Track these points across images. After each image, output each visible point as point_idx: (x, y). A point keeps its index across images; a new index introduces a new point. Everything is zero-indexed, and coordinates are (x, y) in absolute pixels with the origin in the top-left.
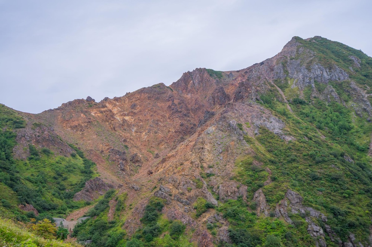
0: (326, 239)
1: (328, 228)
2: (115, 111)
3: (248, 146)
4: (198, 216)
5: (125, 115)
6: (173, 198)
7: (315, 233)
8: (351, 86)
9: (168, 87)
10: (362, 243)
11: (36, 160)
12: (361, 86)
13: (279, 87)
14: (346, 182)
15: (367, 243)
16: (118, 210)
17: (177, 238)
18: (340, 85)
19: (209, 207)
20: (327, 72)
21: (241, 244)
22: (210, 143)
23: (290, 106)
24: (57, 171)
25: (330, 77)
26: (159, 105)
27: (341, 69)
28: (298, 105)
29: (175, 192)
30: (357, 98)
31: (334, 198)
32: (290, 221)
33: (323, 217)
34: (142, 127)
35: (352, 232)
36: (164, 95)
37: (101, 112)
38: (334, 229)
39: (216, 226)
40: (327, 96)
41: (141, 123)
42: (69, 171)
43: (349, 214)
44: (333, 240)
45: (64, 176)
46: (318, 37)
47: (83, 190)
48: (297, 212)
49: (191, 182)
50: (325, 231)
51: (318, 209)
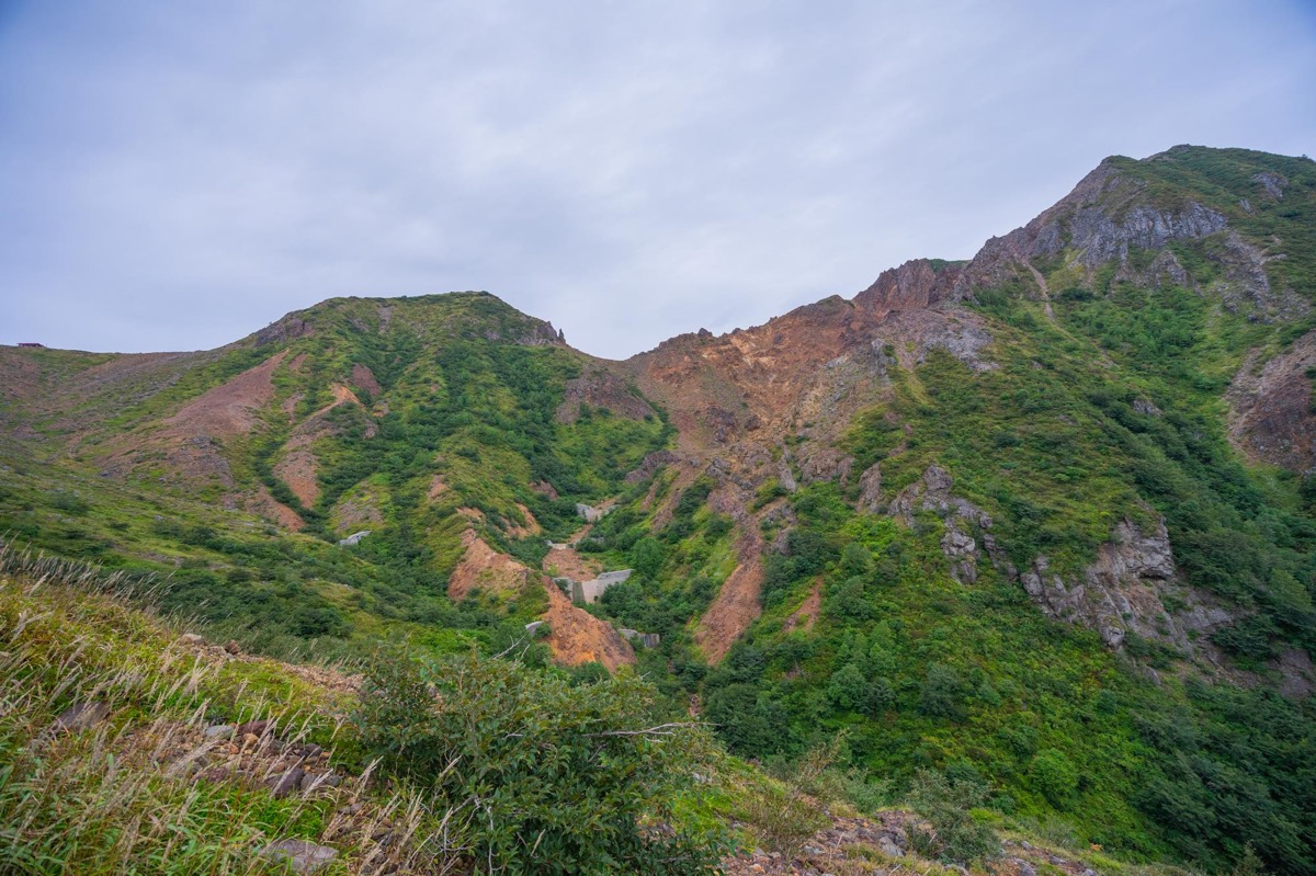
0: (979, 563)
1: (988, 541)
2: (745, 349)
3: (890, 386)
4: (758, 508)
5: (762, 355)
6: (730, 478)
7: (954, 550)
8: (1227, 245)
9: (846, 302)
10: (1062, 578)
11: (586, 424)
12: (1253, 240)
13: (1039, 270)
14: (1077, 451)
15: (1075, 579)
16: (657, 496)
17: (714, 542)
18: (1199, 246)
19: (778, 493)
20: (1165, 221)
21: (798, 557)
22: (826, 384)
23: (1052, 306)
24: (611, 440)
25: (1172, 232)
26: (825, 333)
27: (1206, 209)
28: (1072, 302)
29: (737, 467)
30: (1237, 270)
31: (1031, 483)
32: (911, 523)
33: (984, 518)
34: (787, 372)
35: (1044, 553)
36: (837, 317)
37: (720, 352)
38: (1001, 544)
39: (777, 526)
40: (1154, 277)
41: (786, 367)
42: (630, 440)
43: (1053, 516)
44: (996, 566)
45: (621, 447)
46: (1180, 146)
47: (640, 469)
48: (932, 507)
49: (766, 451)
50: (981, 545)
51: (976, 502)
